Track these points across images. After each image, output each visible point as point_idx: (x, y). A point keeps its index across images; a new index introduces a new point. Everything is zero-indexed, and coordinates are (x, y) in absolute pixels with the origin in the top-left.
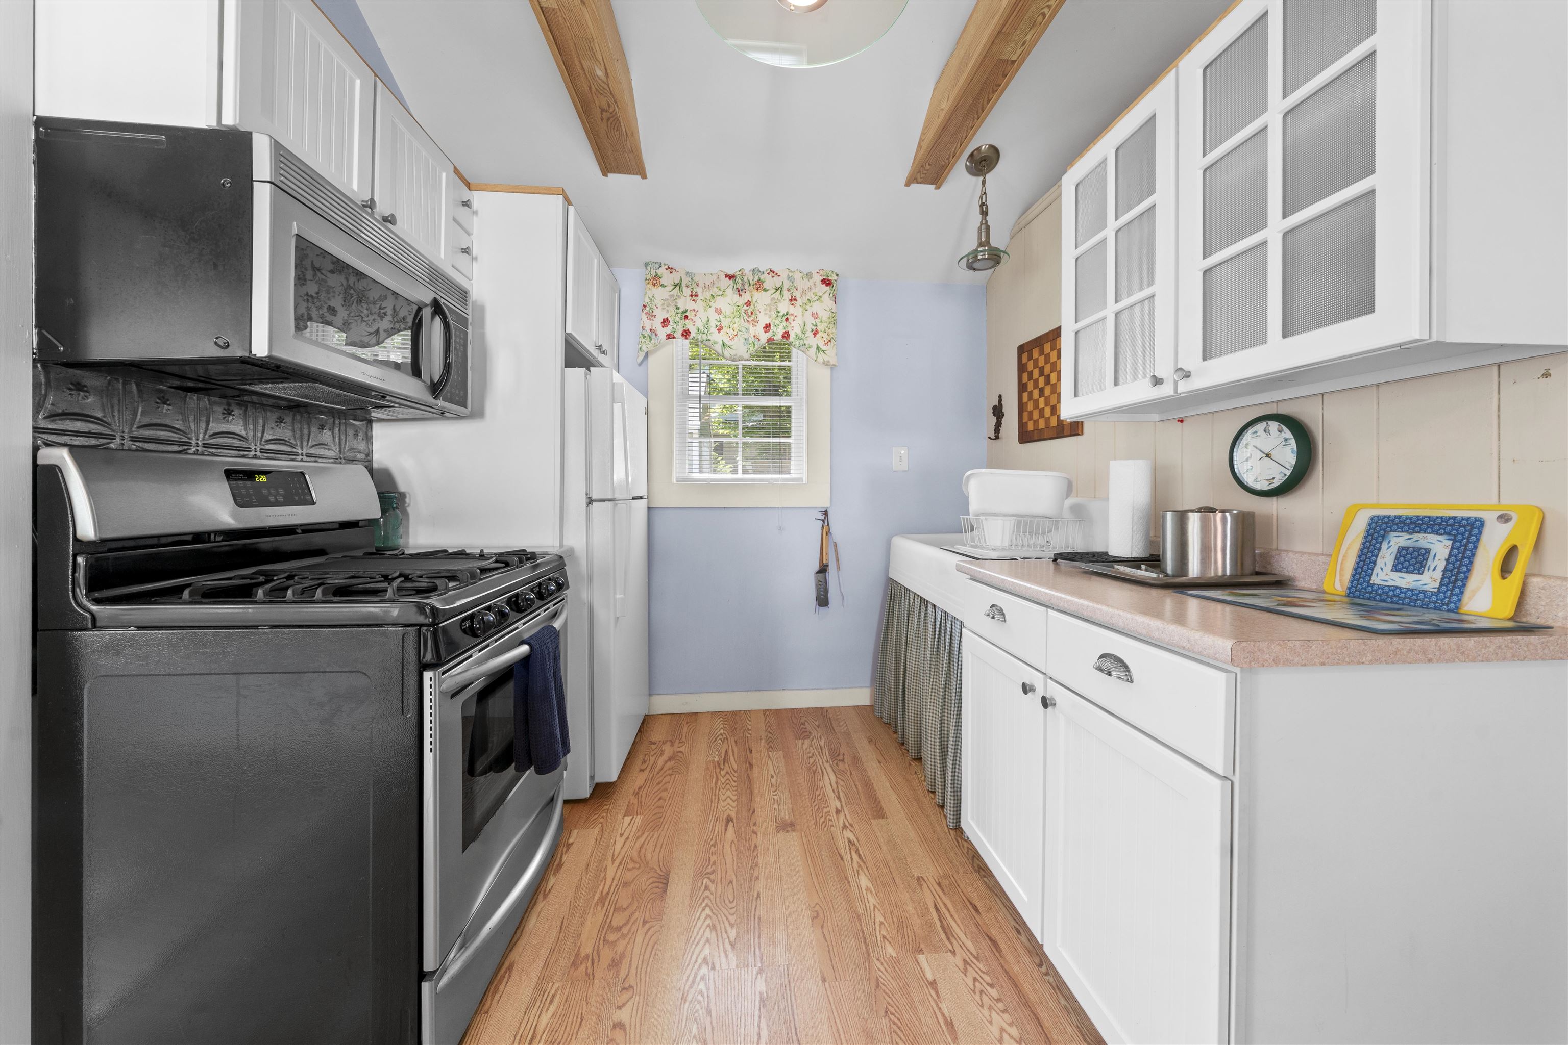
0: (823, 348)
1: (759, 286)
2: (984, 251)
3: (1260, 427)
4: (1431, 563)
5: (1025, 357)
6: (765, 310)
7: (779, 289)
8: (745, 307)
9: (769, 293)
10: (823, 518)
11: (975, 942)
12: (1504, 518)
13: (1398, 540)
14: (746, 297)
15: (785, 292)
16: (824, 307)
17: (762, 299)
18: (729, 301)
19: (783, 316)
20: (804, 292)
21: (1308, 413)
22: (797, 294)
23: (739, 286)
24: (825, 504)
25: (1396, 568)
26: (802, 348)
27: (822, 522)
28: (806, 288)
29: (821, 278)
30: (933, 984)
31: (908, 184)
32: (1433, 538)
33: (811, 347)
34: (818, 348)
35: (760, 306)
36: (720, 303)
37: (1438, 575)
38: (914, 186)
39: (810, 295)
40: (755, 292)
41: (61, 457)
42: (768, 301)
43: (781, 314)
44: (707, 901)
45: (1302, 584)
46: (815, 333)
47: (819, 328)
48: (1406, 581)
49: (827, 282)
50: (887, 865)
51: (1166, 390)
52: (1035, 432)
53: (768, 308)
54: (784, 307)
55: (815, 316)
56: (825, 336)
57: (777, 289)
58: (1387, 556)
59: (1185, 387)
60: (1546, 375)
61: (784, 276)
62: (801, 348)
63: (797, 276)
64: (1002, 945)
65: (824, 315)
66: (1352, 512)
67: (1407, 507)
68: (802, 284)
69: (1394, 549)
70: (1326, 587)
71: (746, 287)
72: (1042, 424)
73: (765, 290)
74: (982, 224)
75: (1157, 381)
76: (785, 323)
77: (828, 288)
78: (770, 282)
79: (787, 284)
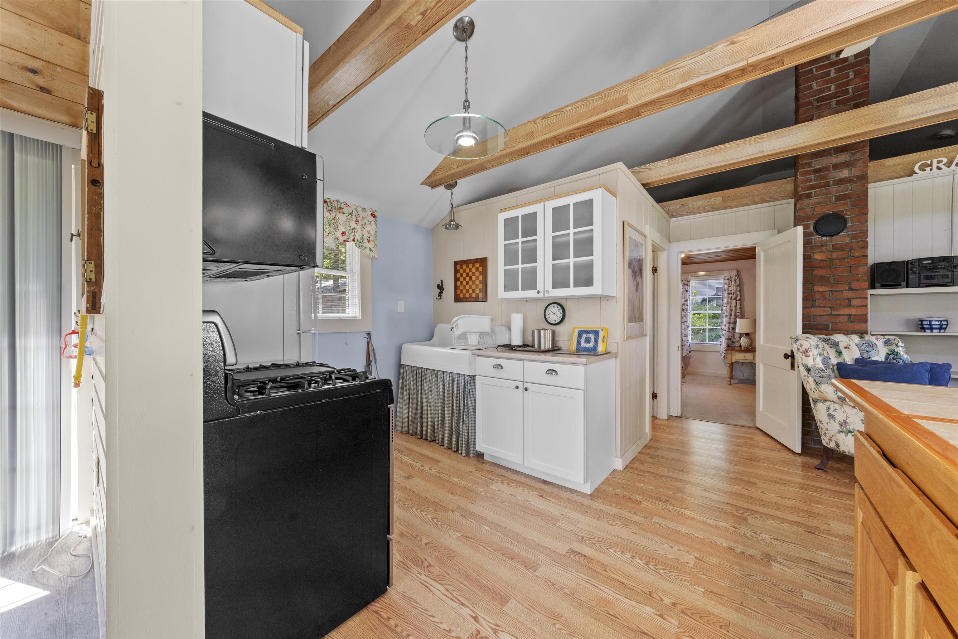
0: (373, 249)
1: (340, 210)
2: (453, 224)
3: (552, 305)
4: (591, 341)
5: (458, 267)
6: (343, 224)
7: (351, 214)
8: (333, 221)
9: (345, 215)
10: (367, 337)
11: (499, 478)
12: (602, 330)
13: (585, 336)
14: (333, 214)
15: (353, 217)
16: (371, 228)
17: (342, 218)
19: (353, 229)
20: (362, 219)
21: (564, 303)
22: (359, 219)
23: (330, 208)
24: (369, 329)
25: (585, 343)
26: (362, 248)
27: (367, 339)
28: (364, 217)
29: (371, 213)
30: (499, 490)
31: (422, 184)
32: (591, 335)
33: (366, 248)
34: (370, 249)
35: (340, 221)
37: (593, 343)
38: (424, 186)
39: (365, 221)
40: (338, 213)
42: (344, 219)
43: (352, 228)
44: (410, 507)
45: (564, 349)
46: (369, 241)
47: (371, 239)
48: (587, 345)
49: (373, 215)
50: (456, 473)
51: (541, 295)
52: (464, 299)
53: (344, 223)
54: (353, 225)
55: (369, 232)
56: (373, 243)
57: (350, 214)
58: (583, 340)
59: (546, 295)
60: (608, 301)
61: (353, 207)
62: (360, 247)
63: (360, 209)
64: (506, 476)
65: (373, 232)
66: (574, 329)
67: (585, 328)
68: (362, 214)
69: (584, 338)
70: (571, 349)
71: (334, 210)
72: (467, 296)
73: (343, 213)
74: (451, 211)
75: (538, 292)
76: (354, 233)
77: (374, 219)
78: (346, 210)
79: (355, 213)
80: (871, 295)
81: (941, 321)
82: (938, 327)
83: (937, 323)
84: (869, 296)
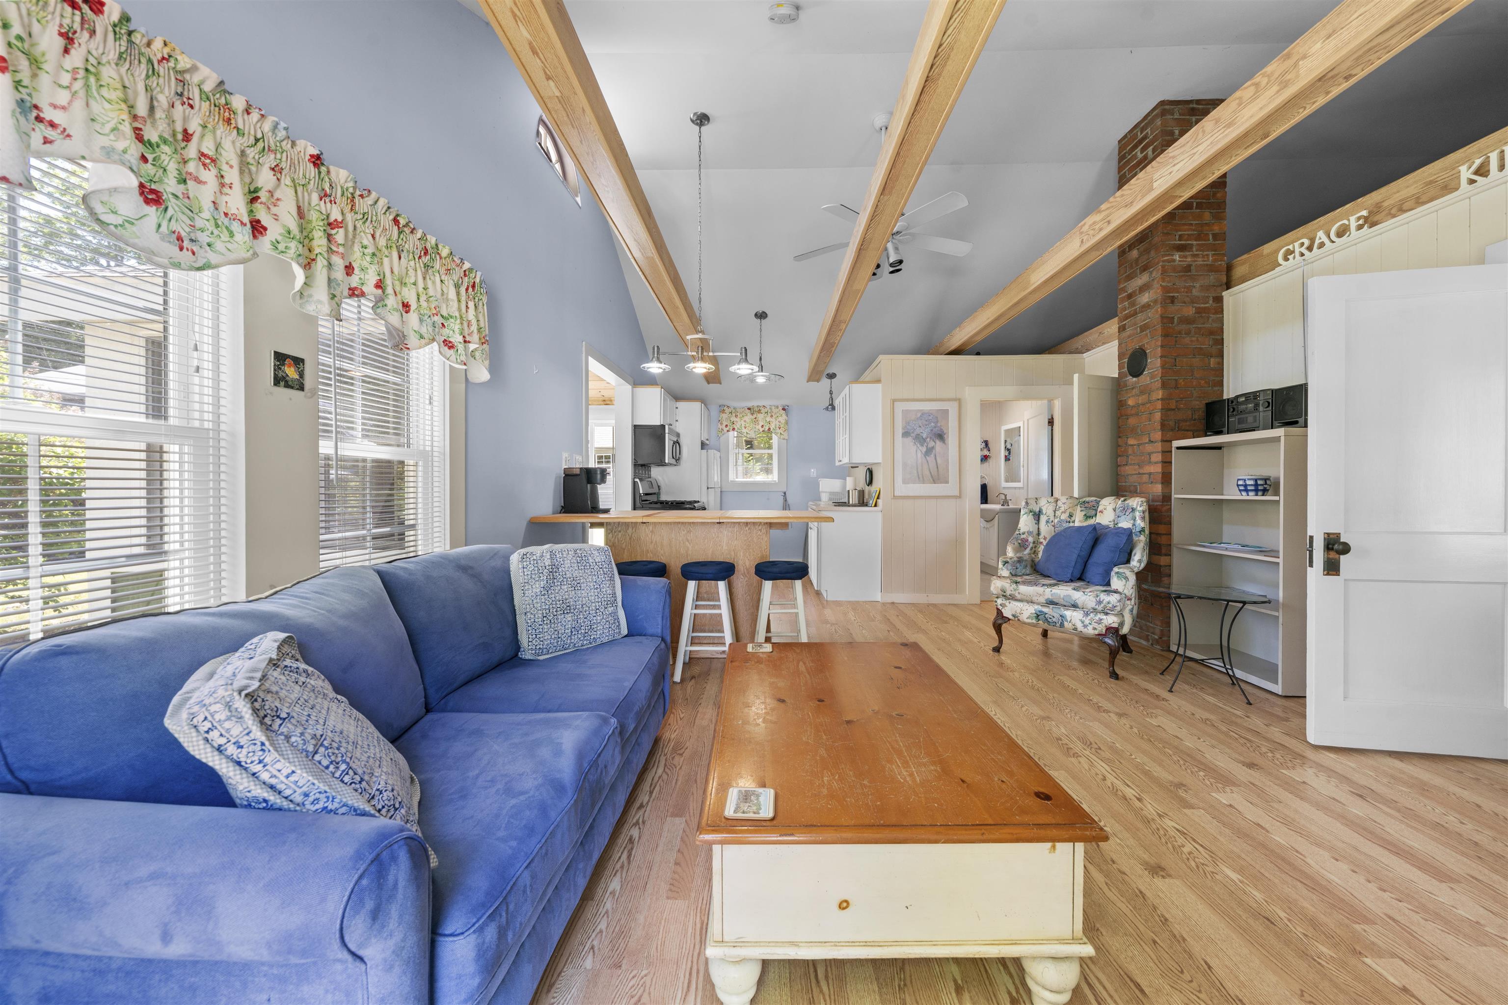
0: (783, 433)
1: (759, 412)
7: (766, 412)
8: (755, 420)
9: (763, 414)
10: (784, 495)
14: (755, 416)
15: (769, 414)
16: (783, 418)
17: (760, 416)
18: (749, 418)
20: (775, 413)
22: (773, 414)
23: (752, 412)
24: (785, 490)
26: (775, 433)
27: (783, 497)
29: (782, 408)
31: (807, 381)
33: (778, 433)
34: (781, 433)
35: (760, 419)
36: (746, 418)
38: (809, 382)
39: (778, 414)
40: (758, 414)
41: (637, 480)
42: (763, 417)
43: (767, 422)
46: (780, 428)
47: (781, 426)
49: (784, 409)
53: (763, 419)
54: (768, 419)
55: (780, 422)
56: (784, 429)
61: (768, 408)
63: (773, 407)
65: (783, 421)
68: (775, 410)
71: (755, 412)
73: (761, 413)
76: (769, 425)
77: (784, 411)
78: (763, 411)
79: (769, 411)
80: (1178, 448)
81: (1256, 480)
82: (1253, 488)
83: (1252, 482)
84: (1173, 450)
